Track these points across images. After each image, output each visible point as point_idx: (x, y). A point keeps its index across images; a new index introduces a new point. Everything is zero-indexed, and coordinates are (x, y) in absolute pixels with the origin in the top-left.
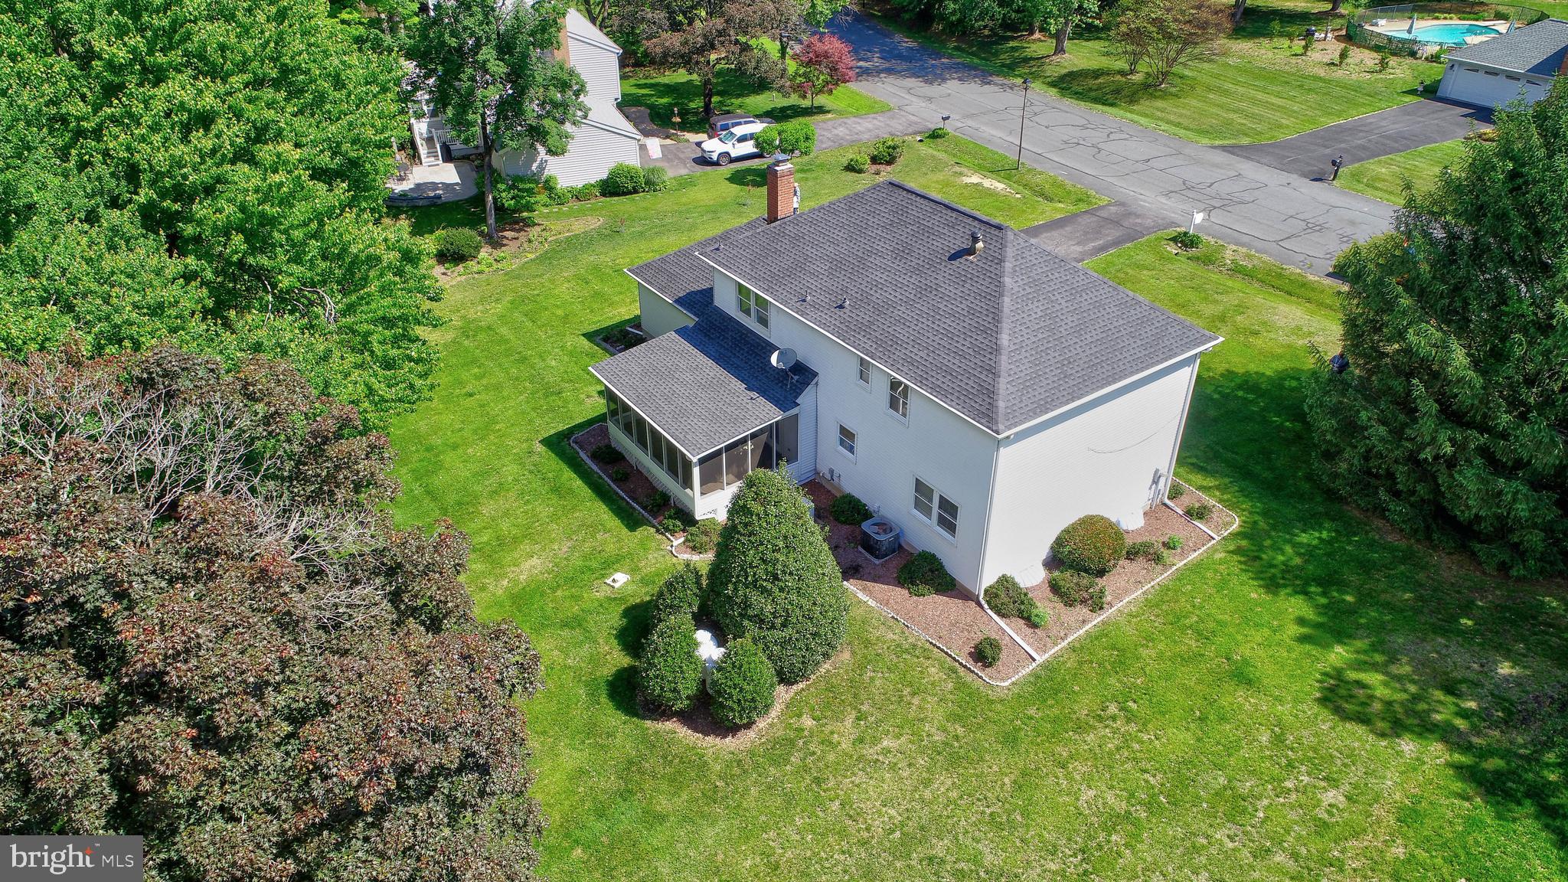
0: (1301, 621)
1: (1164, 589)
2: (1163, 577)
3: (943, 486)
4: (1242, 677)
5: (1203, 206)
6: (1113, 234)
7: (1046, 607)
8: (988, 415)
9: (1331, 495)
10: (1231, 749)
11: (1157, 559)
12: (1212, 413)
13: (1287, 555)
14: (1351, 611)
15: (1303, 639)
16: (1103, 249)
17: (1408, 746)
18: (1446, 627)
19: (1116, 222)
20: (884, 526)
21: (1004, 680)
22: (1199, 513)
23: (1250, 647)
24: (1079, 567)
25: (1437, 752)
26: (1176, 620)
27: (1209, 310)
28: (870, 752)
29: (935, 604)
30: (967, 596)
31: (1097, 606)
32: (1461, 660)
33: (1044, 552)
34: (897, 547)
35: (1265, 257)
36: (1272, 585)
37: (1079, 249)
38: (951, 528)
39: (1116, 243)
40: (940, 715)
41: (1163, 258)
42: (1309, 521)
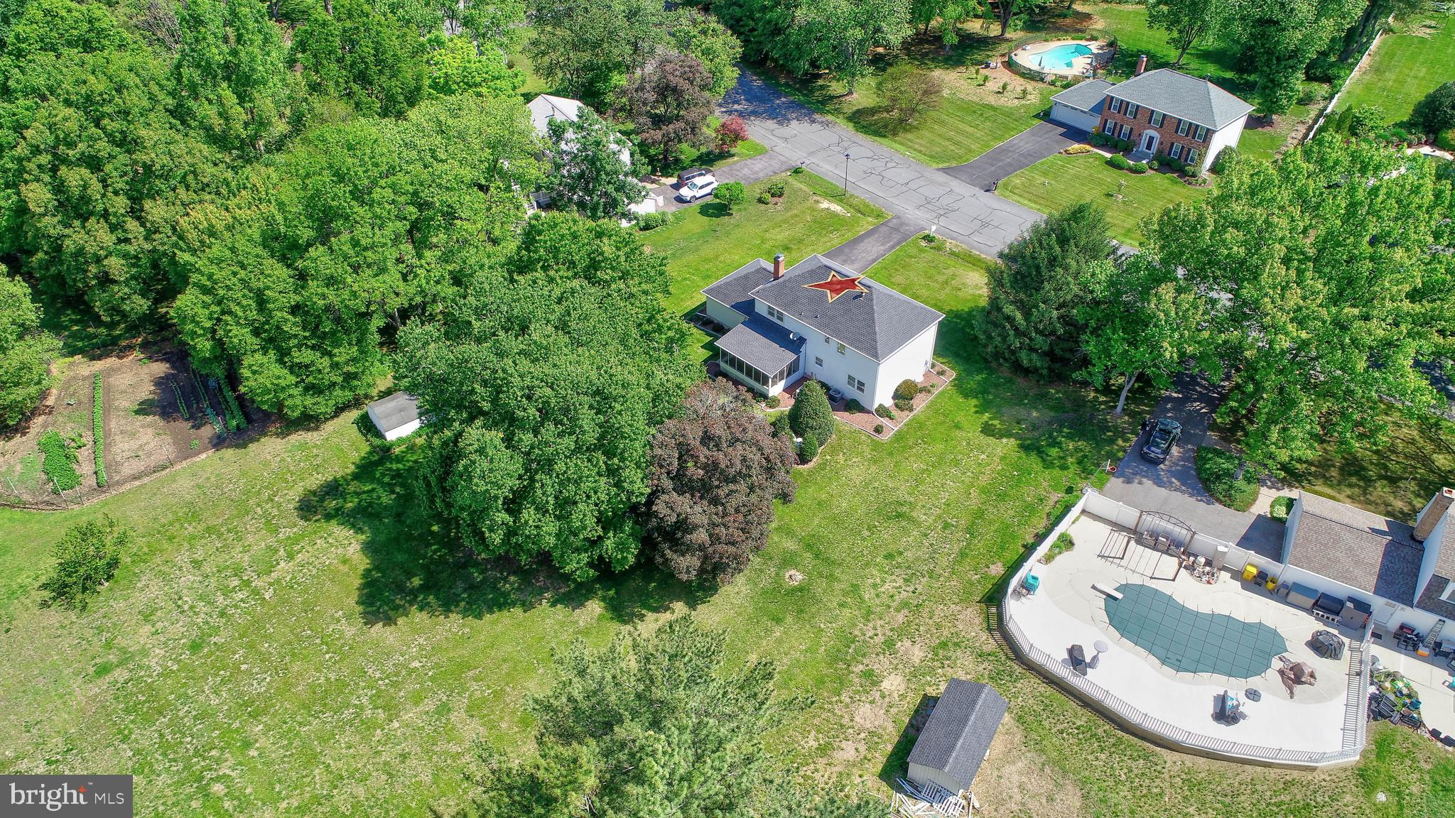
0: (975, 406)
1: (932, 402)
2: (931, 398)
3: (858, 377)
4: (957, 427)
5: (935, 215)
6: (896, 237)
7: (895, 413)
8: (876, 356)
9: (986, 361)
10: (955, 448)
11: (929, 391)
12: (944, 330)
13: (972, 385)
14: (991, 401)
15: (976, 412)
16: (893, 247)
17: (1004, 440)
18: (1020, 403)
19: (896, 230)
20: (837, 392)
21: (886, 437)
22: (942, 373)
23: (960, 417)
24: (904, 398)
25: (1013, 442)
26: (936, 412)
27: (941, 278)
28: (849, 463)
29: (859, 416)
30: (869, 412)
31: (911, 410)
32: (1022, 413)
33: (892, 394)
34: (842, 398)
35: (964, 246)
36: (966, 396)
37: (882, 248)
38: (862, 390)
39: (899, 243)
40: (868, 451)
41: (921, 250)
42: (979, 371)
